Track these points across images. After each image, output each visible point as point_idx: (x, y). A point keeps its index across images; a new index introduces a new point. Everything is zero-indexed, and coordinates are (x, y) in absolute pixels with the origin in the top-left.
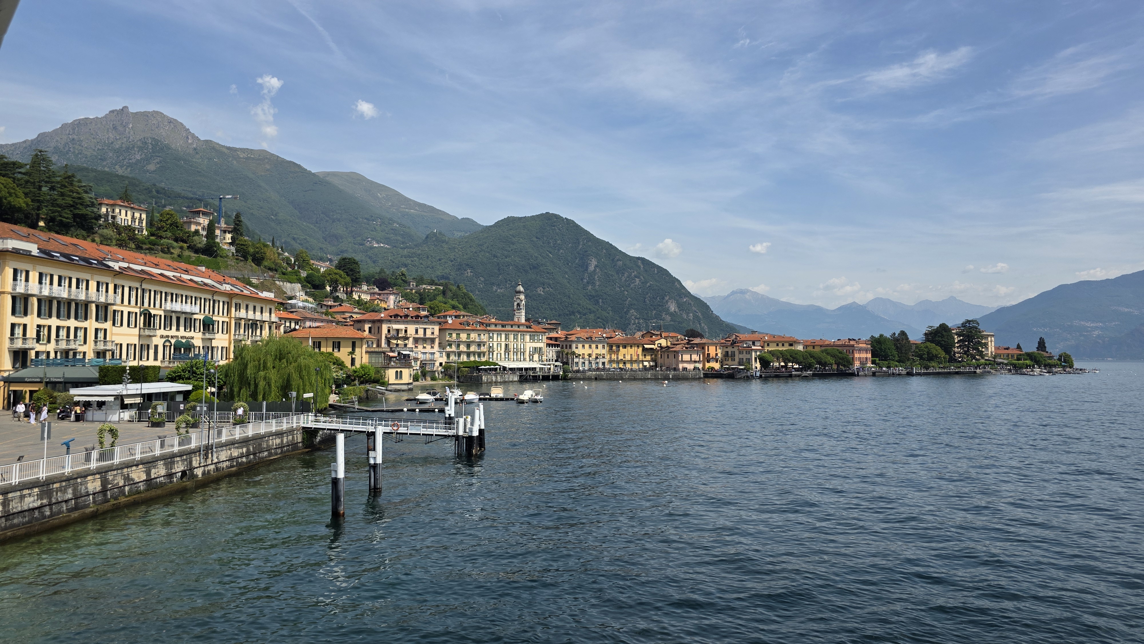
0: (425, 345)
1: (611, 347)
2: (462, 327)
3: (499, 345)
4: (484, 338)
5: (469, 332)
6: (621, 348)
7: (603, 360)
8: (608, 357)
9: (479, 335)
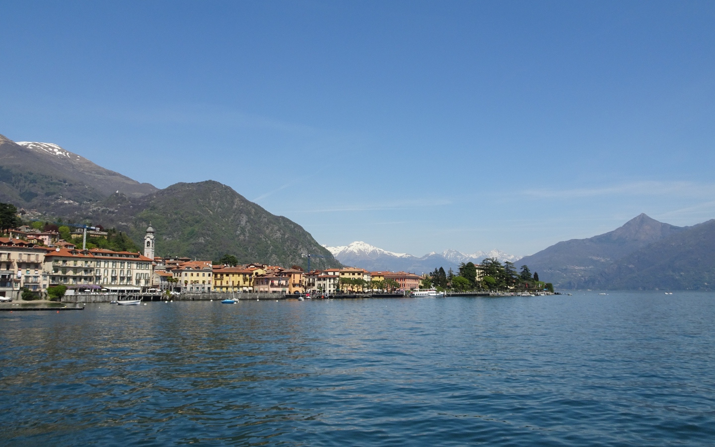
0: (28, 269)
1: (216, 275)
2: (70, 255)
3: (106, 271)
4: (92, 264)
5: (76, 259)
6: (225, 275)
7: (209, 286)
8: (213, 284)
9: (86, 262)
